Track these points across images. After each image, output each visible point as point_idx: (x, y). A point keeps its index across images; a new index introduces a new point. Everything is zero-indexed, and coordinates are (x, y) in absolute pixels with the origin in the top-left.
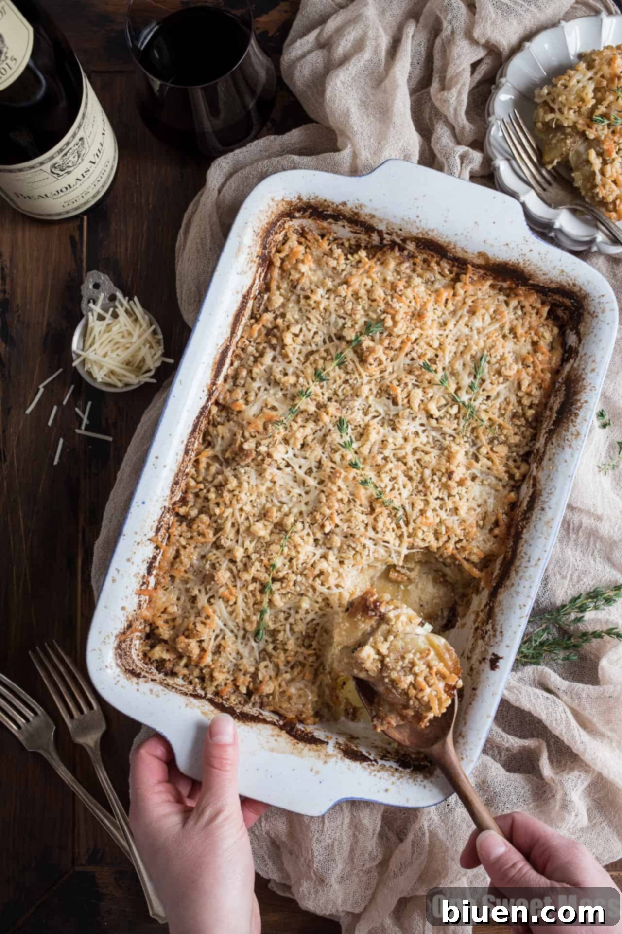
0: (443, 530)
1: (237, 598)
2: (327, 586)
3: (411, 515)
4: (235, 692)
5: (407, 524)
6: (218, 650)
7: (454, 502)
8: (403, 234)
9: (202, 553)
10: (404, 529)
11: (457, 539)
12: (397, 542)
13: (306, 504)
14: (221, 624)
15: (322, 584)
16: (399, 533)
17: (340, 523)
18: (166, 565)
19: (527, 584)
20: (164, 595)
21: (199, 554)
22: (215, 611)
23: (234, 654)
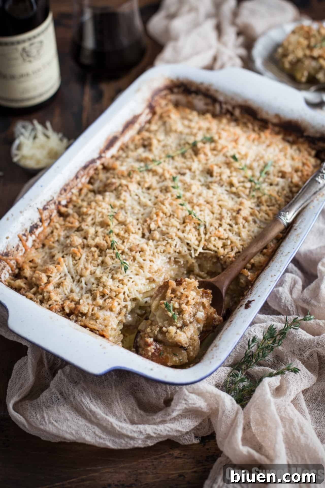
0: (229, 243)
1: (81, 255)
2: (144, 258)
3: (209, 229)
4: (61, 311)
5: (206, 234)
6: (59, 285)
7: (239, 228)
8: (233, 103)
9: (68, 234)
10: (203, 236)
11: (237, 250)
12: (197, 243)
13: (142, 215)
14: (66, 271)
15: (141, 256)
16: (199, 238)
17: (161, 225)
18: (42, 237)
19: (278, 265)
20: (35, 253)
21: (66, 234)
22: (65, 261)
23: (69, 290)
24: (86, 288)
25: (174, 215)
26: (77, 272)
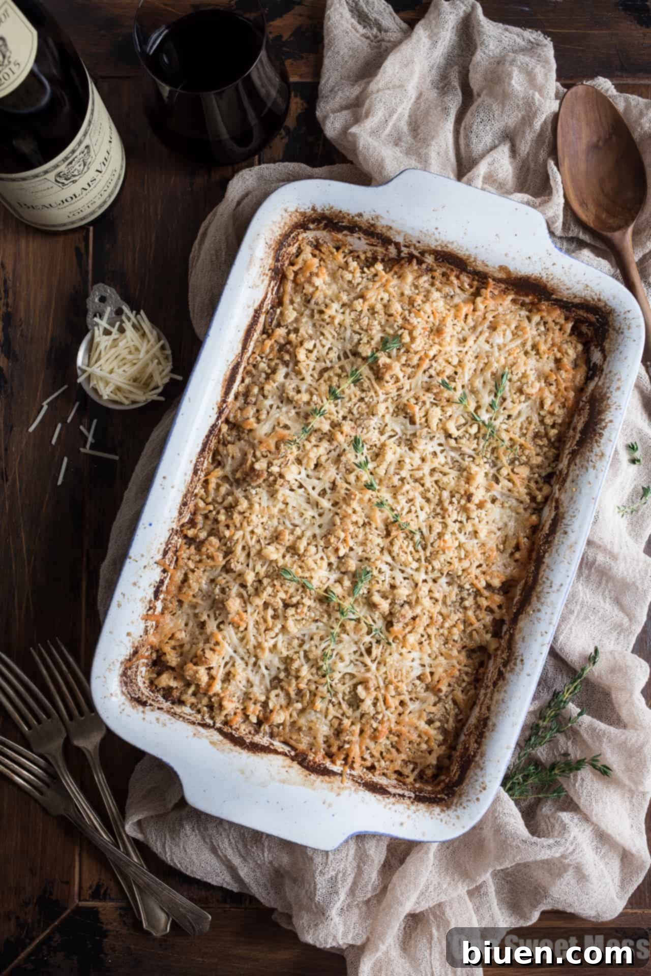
0: (462, 554)
1: (247, 623)
3: (429, 539)
4: (245, 721)
5: (425, 548)
6: (228, 677)
7: (473, 525)
8: (422, 247)
9: (212, 577)
10: (422, 553)
11: (478, 563)
13: (320, 526)
14: (231, 651)
16: (417, 556)
17: (354, 547)
18: (173, 589)
19: (549, 610)
20: (171, 620)
21: (208, 577)
22: (224, 638)
23: (244, 682)
24: (270, 675)
25: (370, 524)
26: (249, 652)
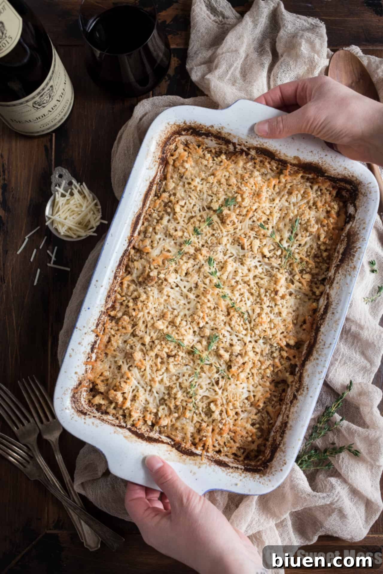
0: (272, 326)
1: (146, 367)
3: (252, 317)
4: (144, 424)
5: (250, 322)
6: (134, 398)
7: (279, 309)
8: (248, 145)
9: (125, 339)
10: (248, 325)
11: (281, 331)
12: (244, 332)
13: (189, 309)
14: (136, 383)
16: (245, 327)
17: (209, 321)
18: (102, 346)
19: (323, 359)
20: (101, 365)
22: (132, 375)
23: (144, 401)
24: (159, 397)
25: (218, 308)
26: (146, 384)
